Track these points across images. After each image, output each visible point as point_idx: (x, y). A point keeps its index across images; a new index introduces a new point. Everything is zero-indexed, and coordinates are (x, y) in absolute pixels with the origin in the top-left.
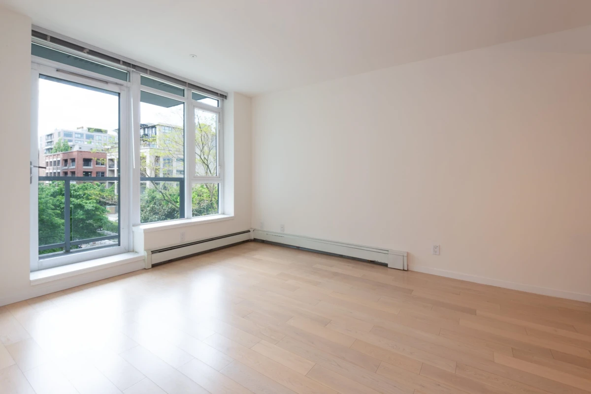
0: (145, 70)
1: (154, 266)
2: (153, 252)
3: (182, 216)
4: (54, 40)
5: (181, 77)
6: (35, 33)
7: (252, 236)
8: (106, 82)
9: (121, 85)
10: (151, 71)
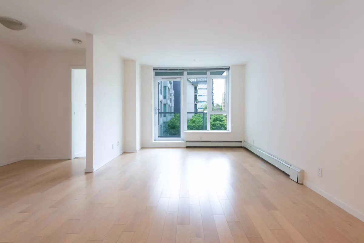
0: (187, 69)
1: (187, 147)
2: (187, 142)
3: (206, 129)
4: (160, 69)
5: (204, 67)
6: (154, 69)
7: (242, 145)
8: (176, 78)
9: (181, 78)
10: (189, 69)
